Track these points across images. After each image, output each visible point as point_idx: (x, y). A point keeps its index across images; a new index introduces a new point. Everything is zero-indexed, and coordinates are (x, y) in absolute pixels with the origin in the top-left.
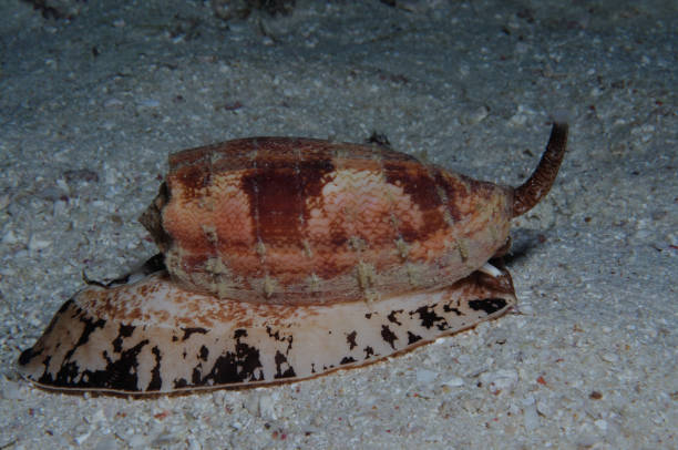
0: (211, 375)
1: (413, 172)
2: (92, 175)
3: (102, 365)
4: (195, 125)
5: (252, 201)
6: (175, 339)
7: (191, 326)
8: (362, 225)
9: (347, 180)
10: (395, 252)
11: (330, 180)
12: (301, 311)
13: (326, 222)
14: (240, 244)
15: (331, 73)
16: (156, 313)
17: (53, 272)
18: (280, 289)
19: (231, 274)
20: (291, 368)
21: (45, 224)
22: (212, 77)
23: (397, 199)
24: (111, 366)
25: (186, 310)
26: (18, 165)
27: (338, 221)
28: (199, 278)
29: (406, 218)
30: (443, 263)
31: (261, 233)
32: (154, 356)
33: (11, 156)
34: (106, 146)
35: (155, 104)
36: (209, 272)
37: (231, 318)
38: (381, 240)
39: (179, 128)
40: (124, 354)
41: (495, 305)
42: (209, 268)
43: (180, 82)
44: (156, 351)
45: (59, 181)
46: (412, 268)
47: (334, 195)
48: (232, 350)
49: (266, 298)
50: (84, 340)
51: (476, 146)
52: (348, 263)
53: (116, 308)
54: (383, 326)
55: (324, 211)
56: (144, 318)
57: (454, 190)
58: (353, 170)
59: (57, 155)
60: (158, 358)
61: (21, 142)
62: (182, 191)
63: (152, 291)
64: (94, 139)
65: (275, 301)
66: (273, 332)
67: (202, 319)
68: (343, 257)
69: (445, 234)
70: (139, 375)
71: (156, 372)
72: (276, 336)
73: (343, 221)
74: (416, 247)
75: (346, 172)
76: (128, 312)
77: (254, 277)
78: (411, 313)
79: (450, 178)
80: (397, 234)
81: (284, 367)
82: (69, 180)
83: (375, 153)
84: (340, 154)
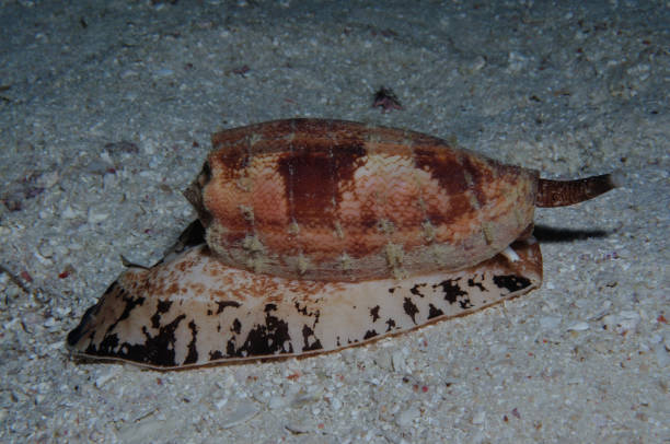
0: (245, 347)
1: (442, 157)
2: (132, 147)
3: (141, 340)
4: (209, 91)
5: (287, 183)
6: (210, 313)
7: (225, 299)
8: (391, 208)
9: (378, 164)
10: (422, 234)
11: (361, 164)
12: (329, 287)
13: (356, 205)
14: (275, 223)
15: (325, 32)
16: (193, 287)
17: (117, 244)
18: (313, 267)
19: (267, 252)
20: (318, 341)
21: (99, 197)
22: (215, 43)
23: (425, 183)
24: (150, 341)
25: (220, 283)
26: (57, 141)
27: (369, 204)
28: (237, 253)
29: (433, 202)
30: (468, 245)
31: (295, 214)
32: (190, 331)
33: (47, 132)
34: (137, 117)
35: (169, 73)
36: (247, 249)
37: (262, 293)
38: (409, 223)
39: (197, 95)
40: (162, 330)
41: (519, 284)
42: (246, 245)
43: (186, 49)
44: (192, 325)
45: (102, 155)
46: (438, 249)
47: (365, 179)
48: (263, 322)
49: (299, 275)
50: (125, 316)
51: (481, 94)
52: (376, 244)
53: (155, 285)
54: (406, 299)
55: (355, 194)
56: (181, 292)
57: (481, 175)
58: (384, 155)
59: (92, 129)
60: (195, 333)
61: (53, 117)
62: (222, 171)
63: (190, 266)
64: (122, 111)
65: (309, 277)
66: (301, 308)
67: (236, 293)
68: (372, 238)
69: (471, 217)
70: (176, 350)
71: (192, 347)
72: (304, 311)
73: (373, 204)
74: (442, 230)
75: (377, 157)
76: (167, 288)
77: (288, 255)
78: (435, 286)
79: (478, 164)
80: (425, 217)
81: (311, 340)
82: (111, 152)
83: (406, 138)
84: (372, 139)
